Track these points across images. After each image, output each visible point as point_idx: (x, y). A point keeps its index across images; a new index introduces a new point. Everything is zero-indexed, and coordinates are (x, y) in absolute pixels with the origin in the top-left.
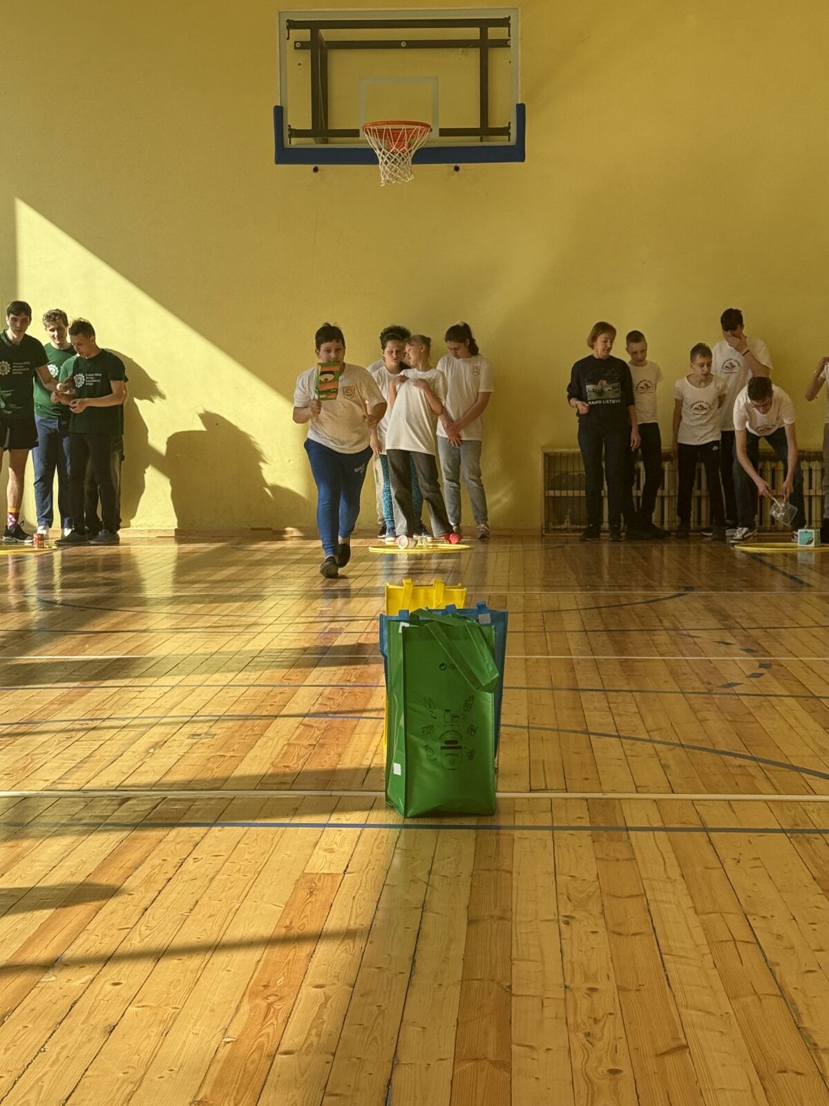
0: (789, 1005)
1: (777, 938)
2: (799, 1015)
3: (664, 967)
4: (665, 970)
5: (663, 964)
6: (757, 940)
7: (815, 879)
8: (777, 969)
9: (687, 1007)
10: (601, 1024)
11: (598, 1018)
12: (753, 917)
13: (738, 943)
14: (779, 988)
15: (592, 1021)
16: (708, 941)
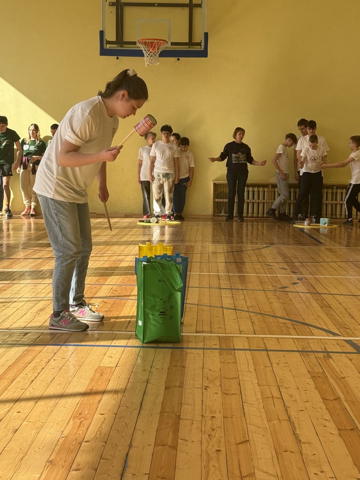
0: (292, 424)
1: (290, 397)
2: (295, 428)
3: (243, 408)
4: (243, 409)
5: (243, 407)
6: (282, 397)
7: (309, 372)
8: (288, 409)
9: (250, 424)
10: (215, 431)
11: (214, 429)
12: (281, 388)
13: (274, 399)
14: (289, 417)
15: (212, 430)
16: (262, 397)
